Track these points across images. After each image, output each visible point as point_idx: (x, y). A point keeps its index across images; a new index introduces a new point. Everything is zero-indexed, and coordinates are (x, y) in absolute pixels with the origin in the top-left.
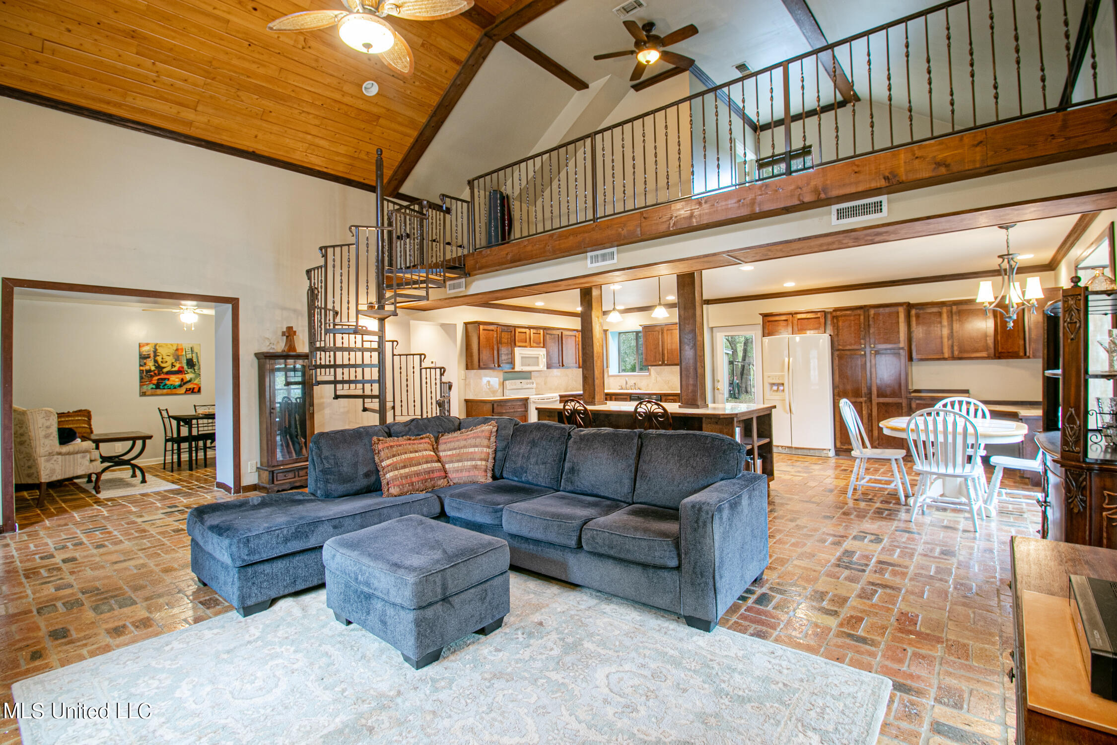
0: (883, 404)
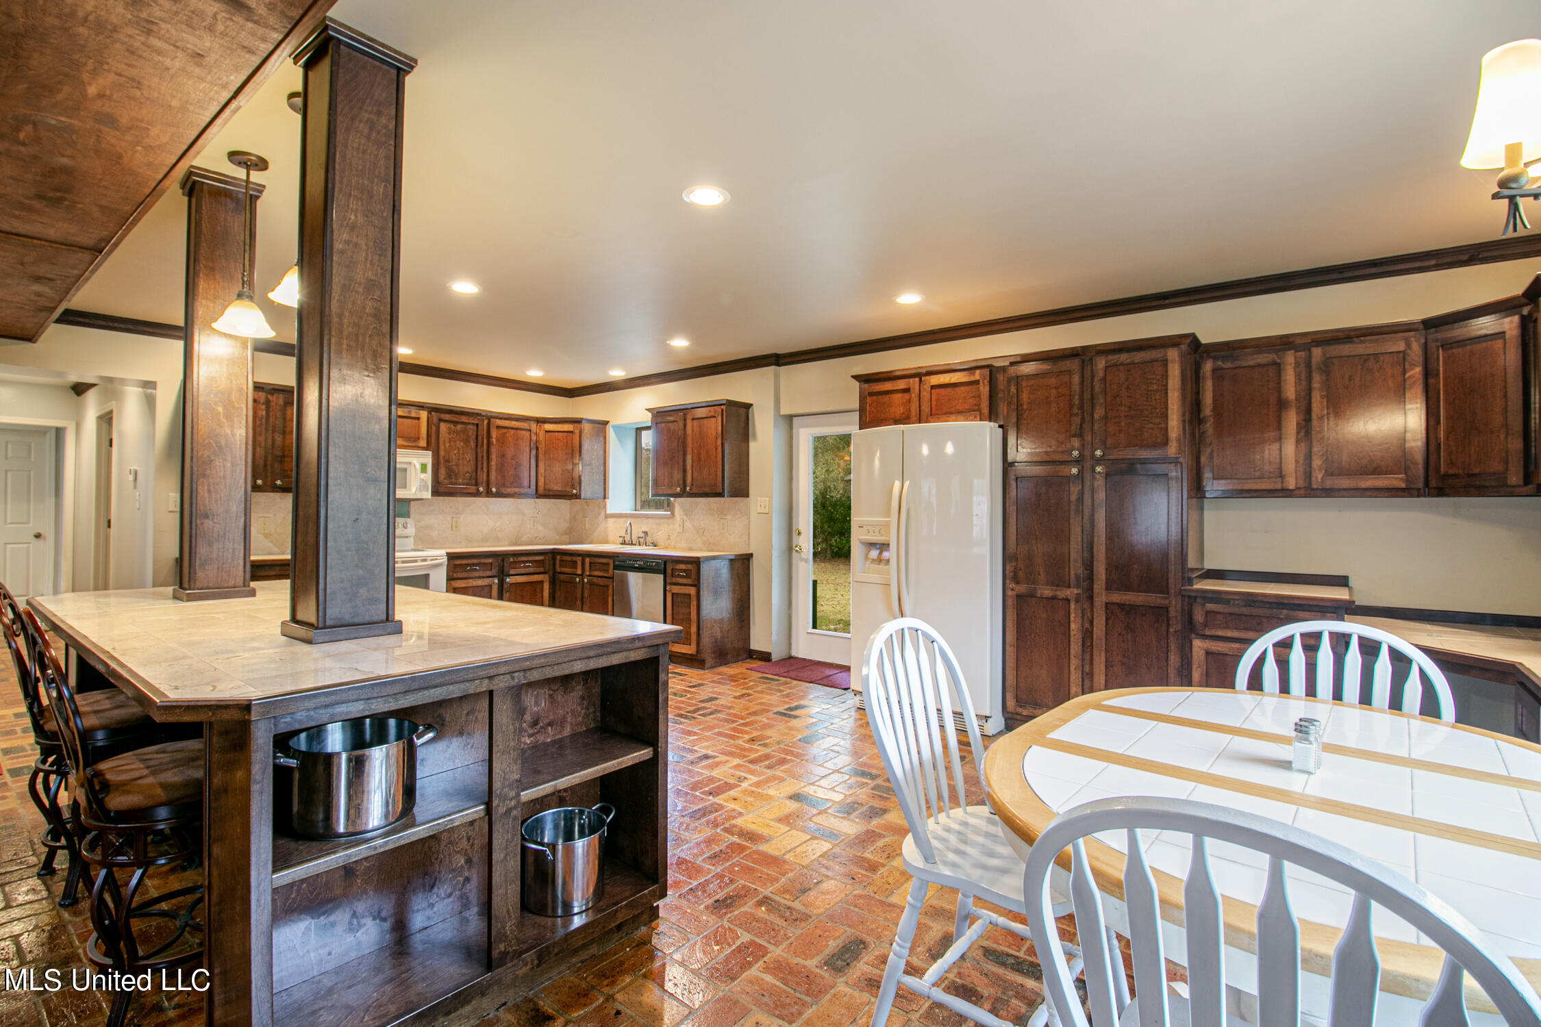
0: (1121, 606)
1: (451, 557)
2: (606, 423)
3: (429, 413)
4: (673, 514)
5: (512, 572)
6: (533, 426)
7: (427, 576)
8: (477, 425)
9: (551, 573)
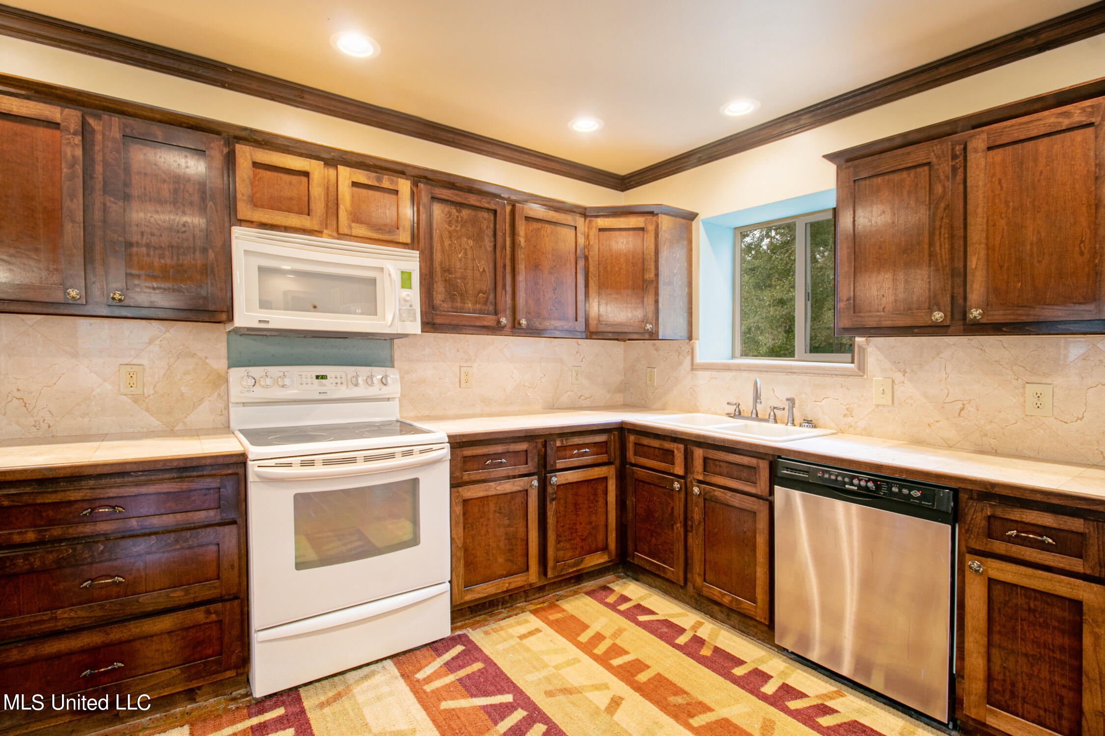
1: (458, 443)
2: (692, 216)
3: (415, 184)
4: (862, 368)
5: (560, 464)
6: (580, 222)
7: (415, 481)
8: (495, 212)
9: (618, 462)
